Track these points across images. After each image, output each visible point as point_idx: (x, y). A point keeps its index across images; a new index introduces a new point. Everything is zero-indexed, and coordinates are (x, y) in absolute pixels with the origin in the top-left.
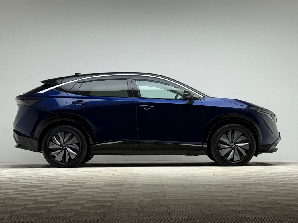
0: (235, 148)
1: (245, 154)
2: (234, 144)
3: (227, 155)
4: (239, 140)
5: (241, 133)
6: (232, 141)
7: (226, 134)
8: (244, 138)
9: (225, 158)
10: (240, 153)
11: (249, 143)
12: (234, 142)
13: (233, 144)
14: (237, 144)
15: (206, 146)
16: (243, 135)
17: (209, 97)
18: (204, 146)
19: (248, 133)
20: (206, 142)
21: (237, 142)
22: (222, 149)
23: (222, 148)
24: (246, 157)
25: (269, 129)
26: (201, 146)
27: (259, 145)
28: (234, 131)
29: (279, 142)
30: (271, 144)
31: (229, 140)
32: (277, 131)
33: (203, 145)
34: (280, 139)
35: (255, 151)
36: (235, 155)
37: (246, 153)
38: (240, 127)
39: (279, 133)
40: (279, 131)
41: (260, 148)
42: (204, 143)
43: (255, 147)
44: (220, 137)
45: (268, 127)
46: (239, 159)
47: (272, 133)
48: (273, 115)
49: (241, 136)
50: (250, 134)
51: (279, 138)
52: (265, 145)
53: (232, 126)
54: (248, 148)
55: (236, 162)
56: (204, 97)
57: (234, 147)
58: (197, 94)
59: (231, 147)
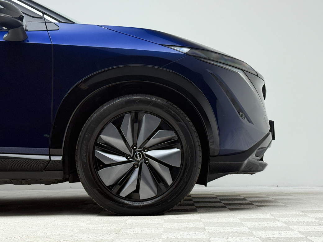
0: (141, 164)
1: (169, 181)
2: (140, 151)
3: (120, 184)
4: (153, 141)
5: (159, 121)
6: (135, 145)
7: (118, 123)
8: (168, 135)
9: (115, 190)
10: (157, 178)
11: (182, 148)
12: (138, 146)
13: (137, 153)
14: (150, 153)
15: (60, 158)
16: (164, 126)
17: (72, 22)
18: (53, 158)
19: (177, 120)
20: (61, 148)
21: (147, 145)
22: (105, 166)
23: (106, 163)
24: (172, 189)
25: (240, 110)
26: (47, 157)
27: (211, 155)
28: (140, 114)
29: (269, 146)
30: (246, 151)
31: (125, 141)
32: (265, 116)
33: (50, 155)
34: (273, 138)
35: (199, 171)
36: (142, 183)
37: (173, 178)
38: (156, 105)
39: (272, 123)
40: (270, 119)
41: (212, 162)
42: (53, 150)
43: (199, 159)
44: (100, 133)
45: (235, 101)
46: (154, 195)
47: (249, 121)
48: (254, 75)
49: (159, 128)
50: (183, 123)
51: (271, 135)
52: (233, 152)
53: (134, 101)
54: (177, 164)
55: (145, 203)
56: (60, 22)
57: (139, 160)
58: (41, 14)
59: (131, 161)
